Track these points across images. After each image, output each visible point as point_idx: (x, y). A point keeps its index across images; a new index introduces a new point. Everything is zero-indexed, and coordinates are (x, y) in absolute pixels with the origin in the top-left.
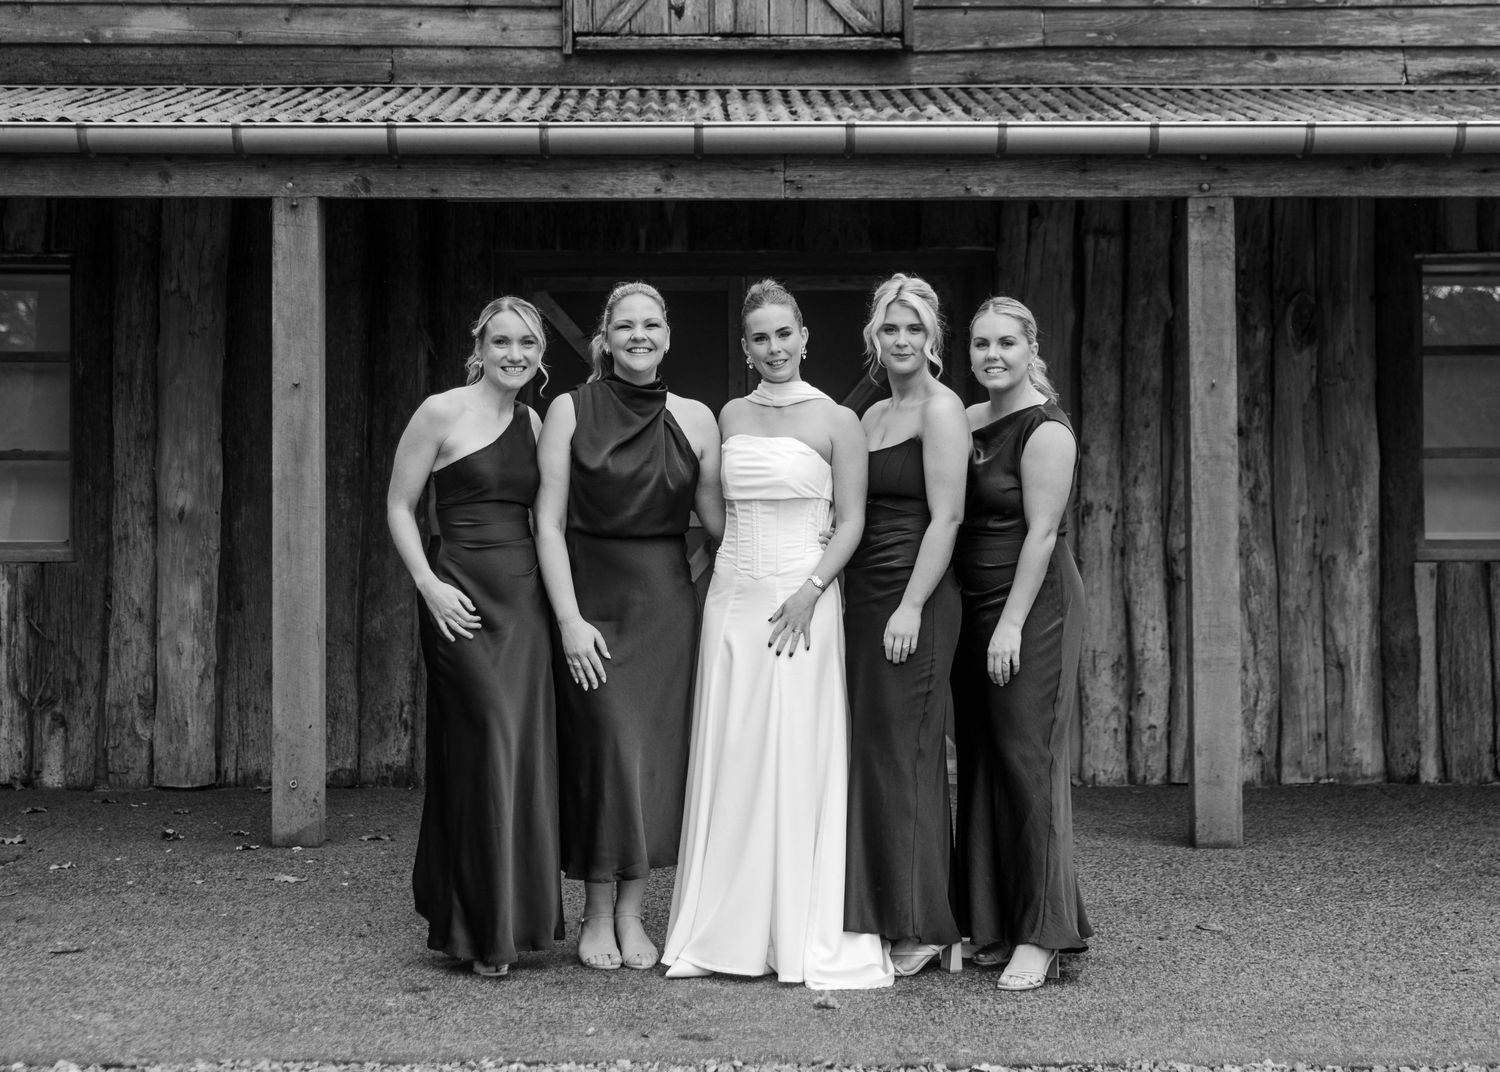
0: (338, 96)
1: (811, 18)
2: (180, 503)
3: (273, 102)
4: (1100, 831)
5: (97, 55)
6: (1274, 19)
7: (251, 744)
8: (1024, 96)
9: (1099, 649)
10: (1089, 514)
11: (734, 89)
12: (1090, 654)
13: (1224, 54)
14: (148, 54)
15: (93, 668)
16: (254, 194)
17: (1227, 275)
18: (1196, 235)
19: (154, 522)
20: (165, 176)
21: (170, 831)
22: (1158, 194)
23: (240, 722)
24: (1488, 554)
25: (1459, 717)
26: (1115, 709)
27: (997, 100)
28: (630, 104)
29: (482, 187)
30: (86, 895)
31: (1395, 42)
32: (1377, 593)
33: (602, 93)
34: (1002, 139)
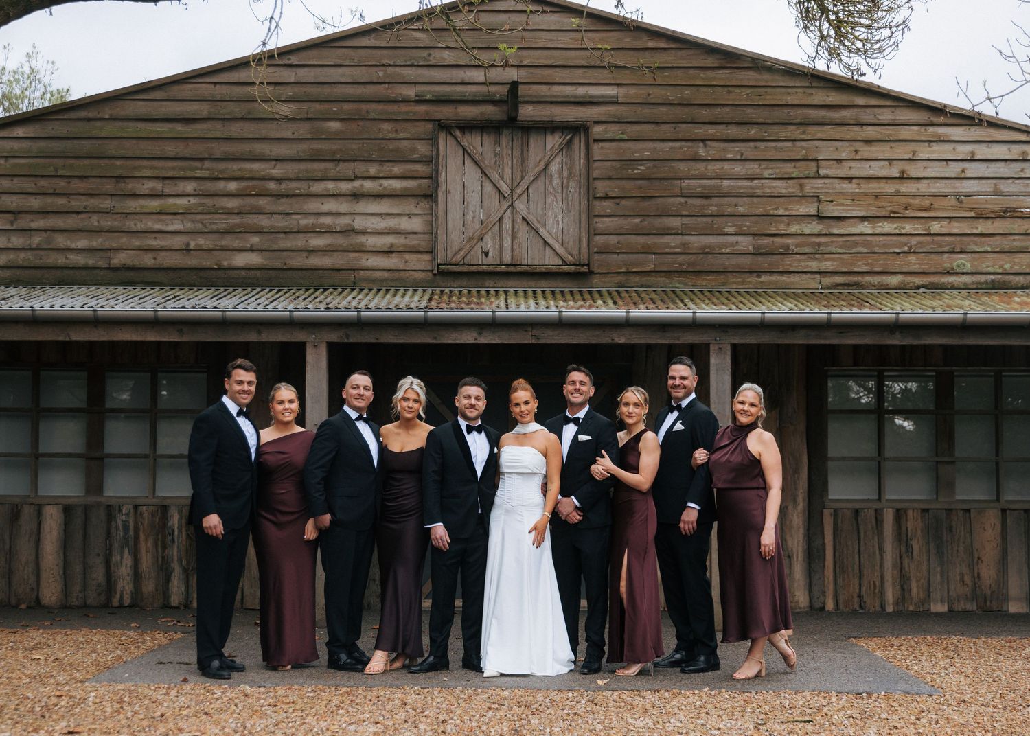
0: (331, 293)
1: (547, 257)
3: (303, 297)
5: (220, 273)
6: (760, 259)
8: (643, 295)
11: (511, 290)
13: (737, 275)
14: (243, 273)
16: (298, 340)
17: (728, 378)
18: (713, 360)
20: (259, 332)
22: (696, 342)
24: (857, 506)
25: (843, 580)
27: (630, 297)
28: (464, 299)
29: (398, 338)
31: (815, 270)
32: (806, 524)
33: (451, 291)
34: (627, 317)
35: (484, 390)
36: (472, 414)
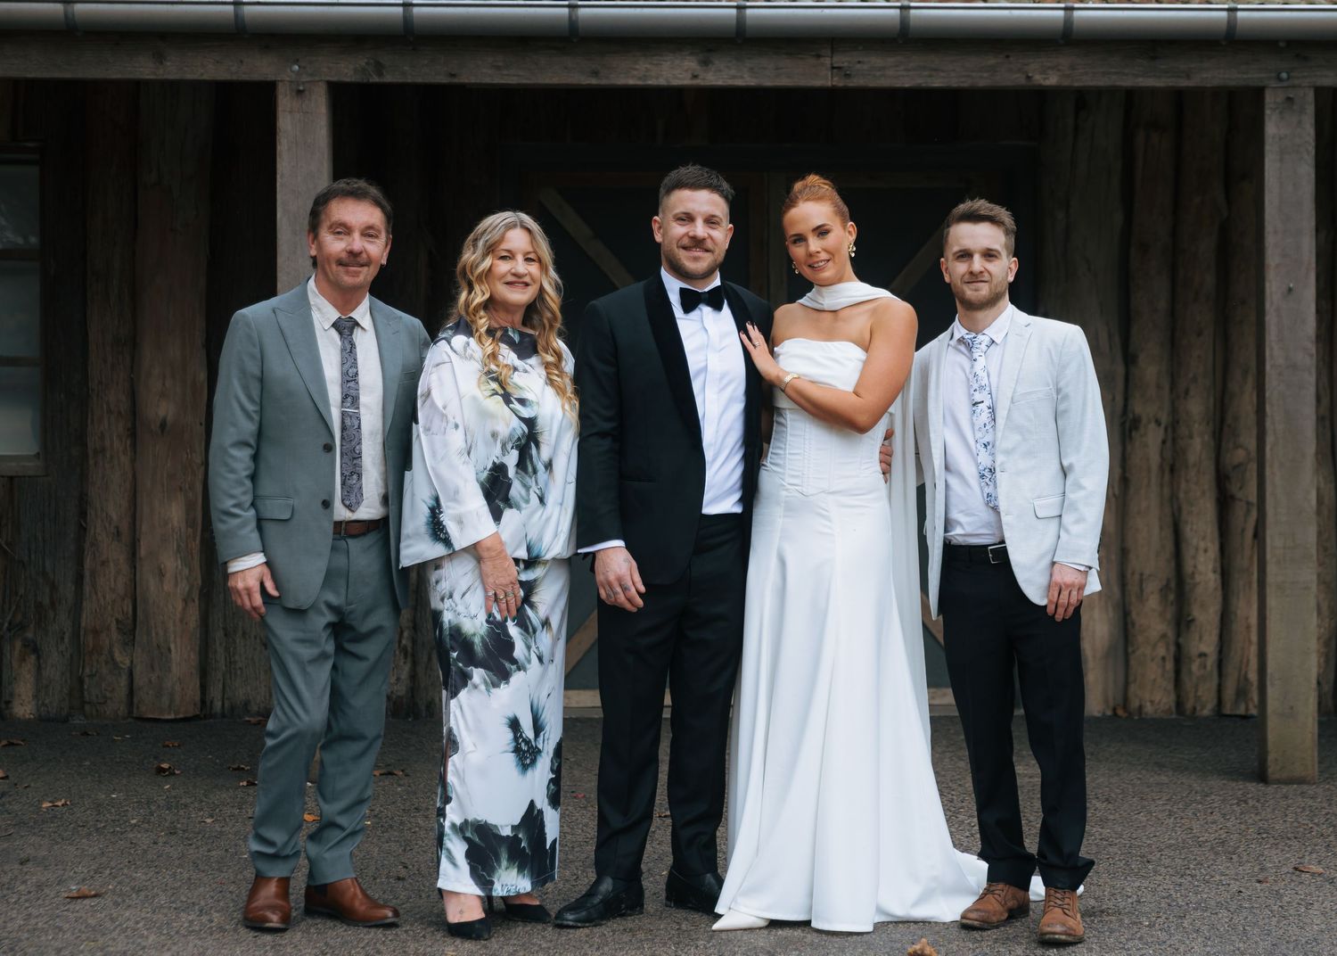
2: (162, 413)
4: (1161, 766)
7: (239, 672)
9: (1147, 572)
10: (1137, 428)
12: (1137, 577)
15: (67, 590)
16: (256, 77)
17: (1306, 171)
18: (1273, 128)
19: (133, 434)
20: (159, 58)
21: (165, 766)
22: (1233, 83)
23: (227, 649)
26: (1164, 636)
29: (505, 72)
30: (90, 834)
34: (1068, 22)
35: (726, 198)
36: (700, 262)
